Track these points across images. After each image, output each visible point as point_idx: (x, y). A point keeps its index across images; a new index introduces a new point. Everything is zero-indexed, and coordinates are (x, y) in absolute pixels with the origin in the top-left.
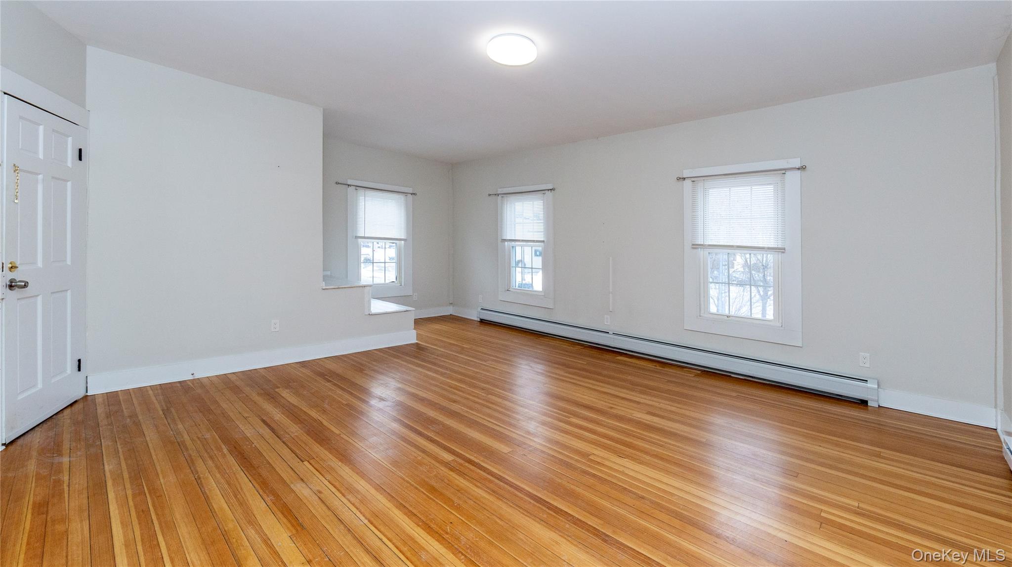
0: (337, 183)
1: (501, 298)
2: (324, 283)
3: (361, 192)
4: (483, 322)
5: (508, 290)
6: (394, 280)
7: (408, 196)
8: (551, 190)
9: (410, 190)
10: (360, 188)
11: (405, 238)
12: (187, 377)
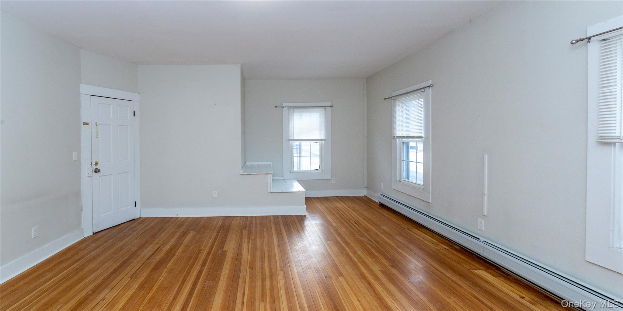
0: (276, 107)
1: (393, 187)
2: (242, 171)
3: (292, 110)
4: (382, 206)
5: (399, 181)
6: (318, 168)
7: (327, 109)
8: (429, 87)
9: (329, 104)
10: (290, 108)
11: (325, 139)
12: (174, 216)
